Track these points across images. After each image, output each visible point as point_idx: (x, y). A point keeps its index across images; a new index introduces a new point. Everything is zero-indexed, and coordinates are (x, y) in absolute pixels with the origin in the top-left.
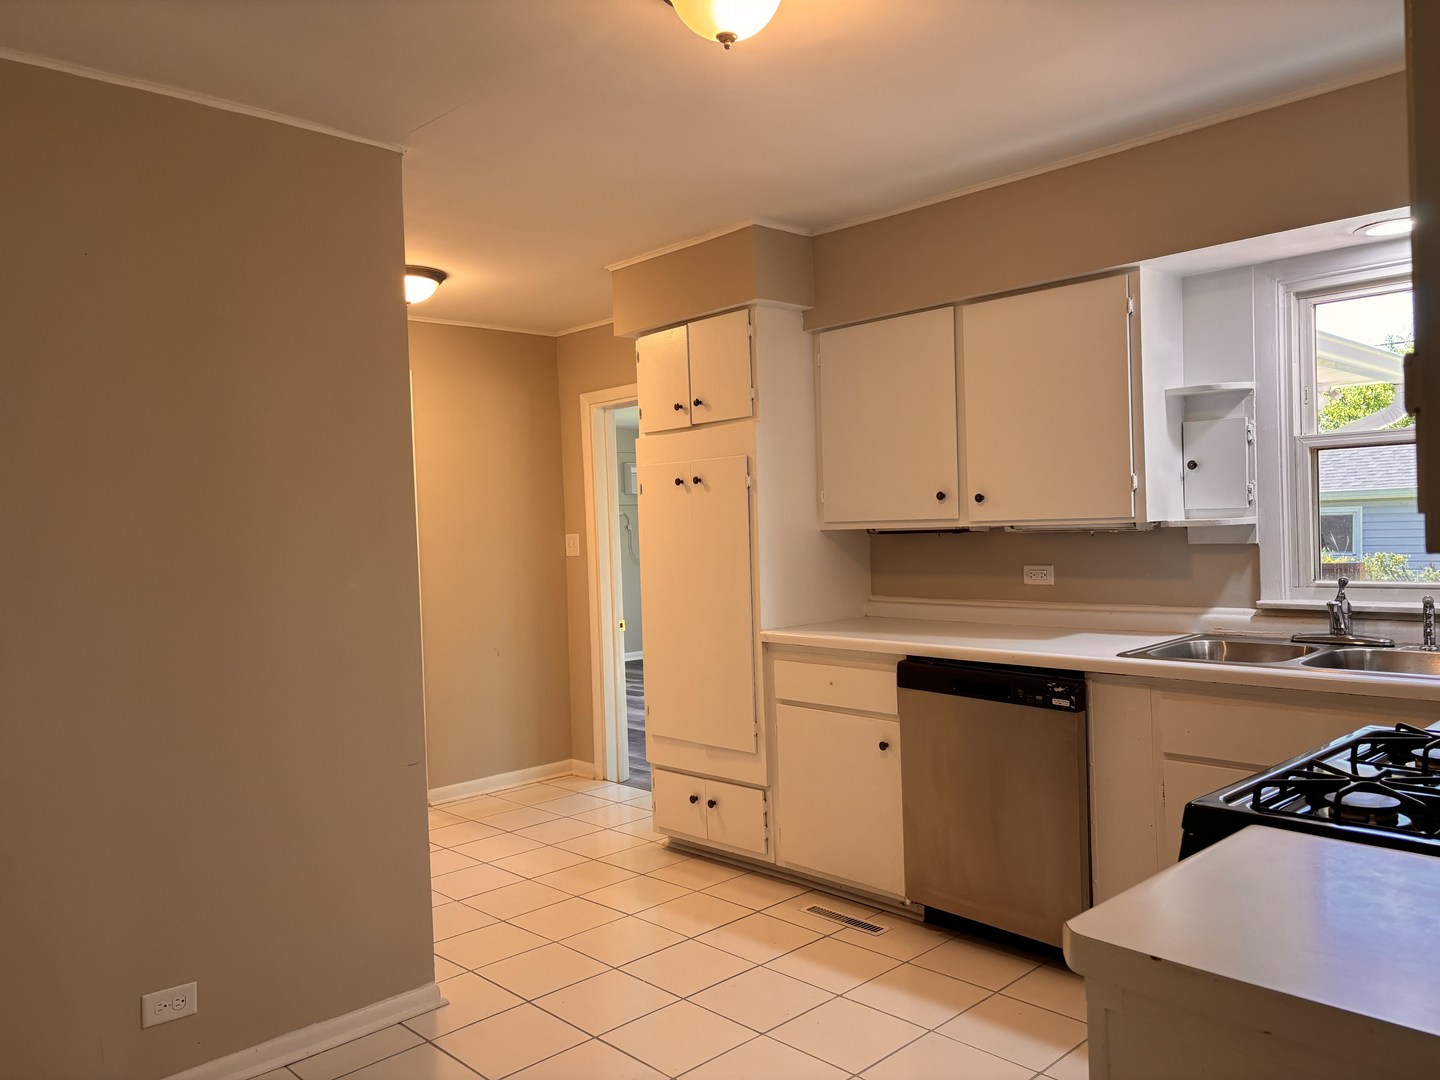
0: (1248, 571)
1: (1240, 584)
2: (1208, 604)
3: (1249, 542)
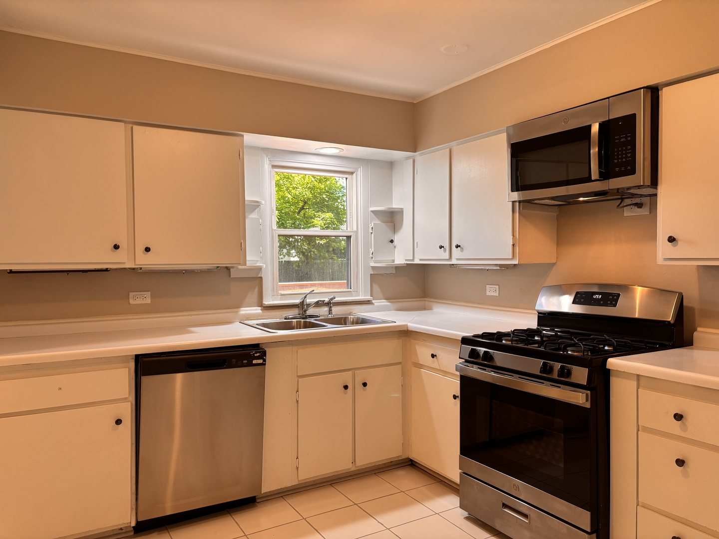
0: (257, 290)
1: (253, 296)
2: (238, 306)
3: (259, 276)
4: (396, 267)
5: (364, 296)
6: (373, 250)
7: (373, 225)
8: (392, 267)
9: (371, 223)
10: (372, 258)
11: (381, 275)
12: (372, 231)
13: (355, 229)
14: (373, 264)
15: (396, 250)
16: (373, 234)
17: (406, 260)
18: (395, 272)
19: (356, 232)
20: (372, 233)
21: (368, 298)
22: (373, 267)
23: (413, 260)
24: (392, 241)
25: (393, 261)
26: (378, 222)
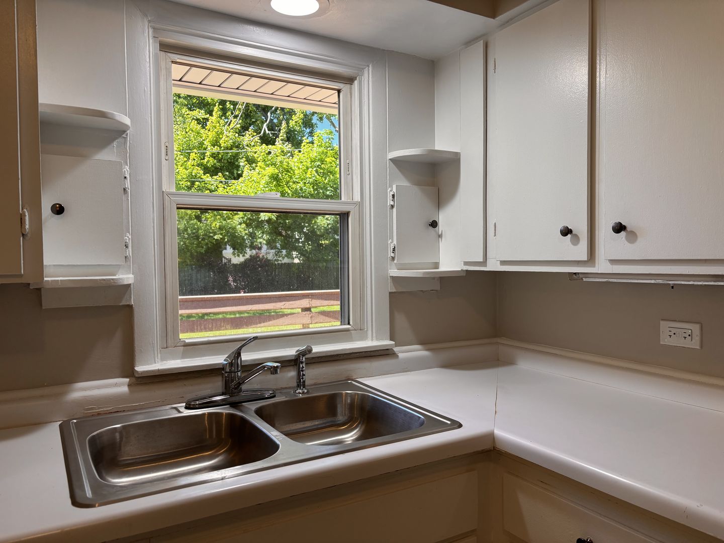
0: (118, 336)
1: (108, 352)
3: (124, 303)
4: (441, 278)
5: (377, 339)
6: (395, 242)
7: (394, 190)
8: (434, 278)
9: (391, 186)
10: (393, 258)
11: (410, 293)
12: (392, 203)
13: (357, 198)
14: (394, 272)
15: (443, 244)
16: (395, 209)
17: (466, 263)
18: (438, 288)
19: (360, 205)
20: (392, 206)
21: (386, 342)
22: (395, 279)
23: (484, 263)
24: (434, 224)
25: (436, 265)
26: (405, 183)
